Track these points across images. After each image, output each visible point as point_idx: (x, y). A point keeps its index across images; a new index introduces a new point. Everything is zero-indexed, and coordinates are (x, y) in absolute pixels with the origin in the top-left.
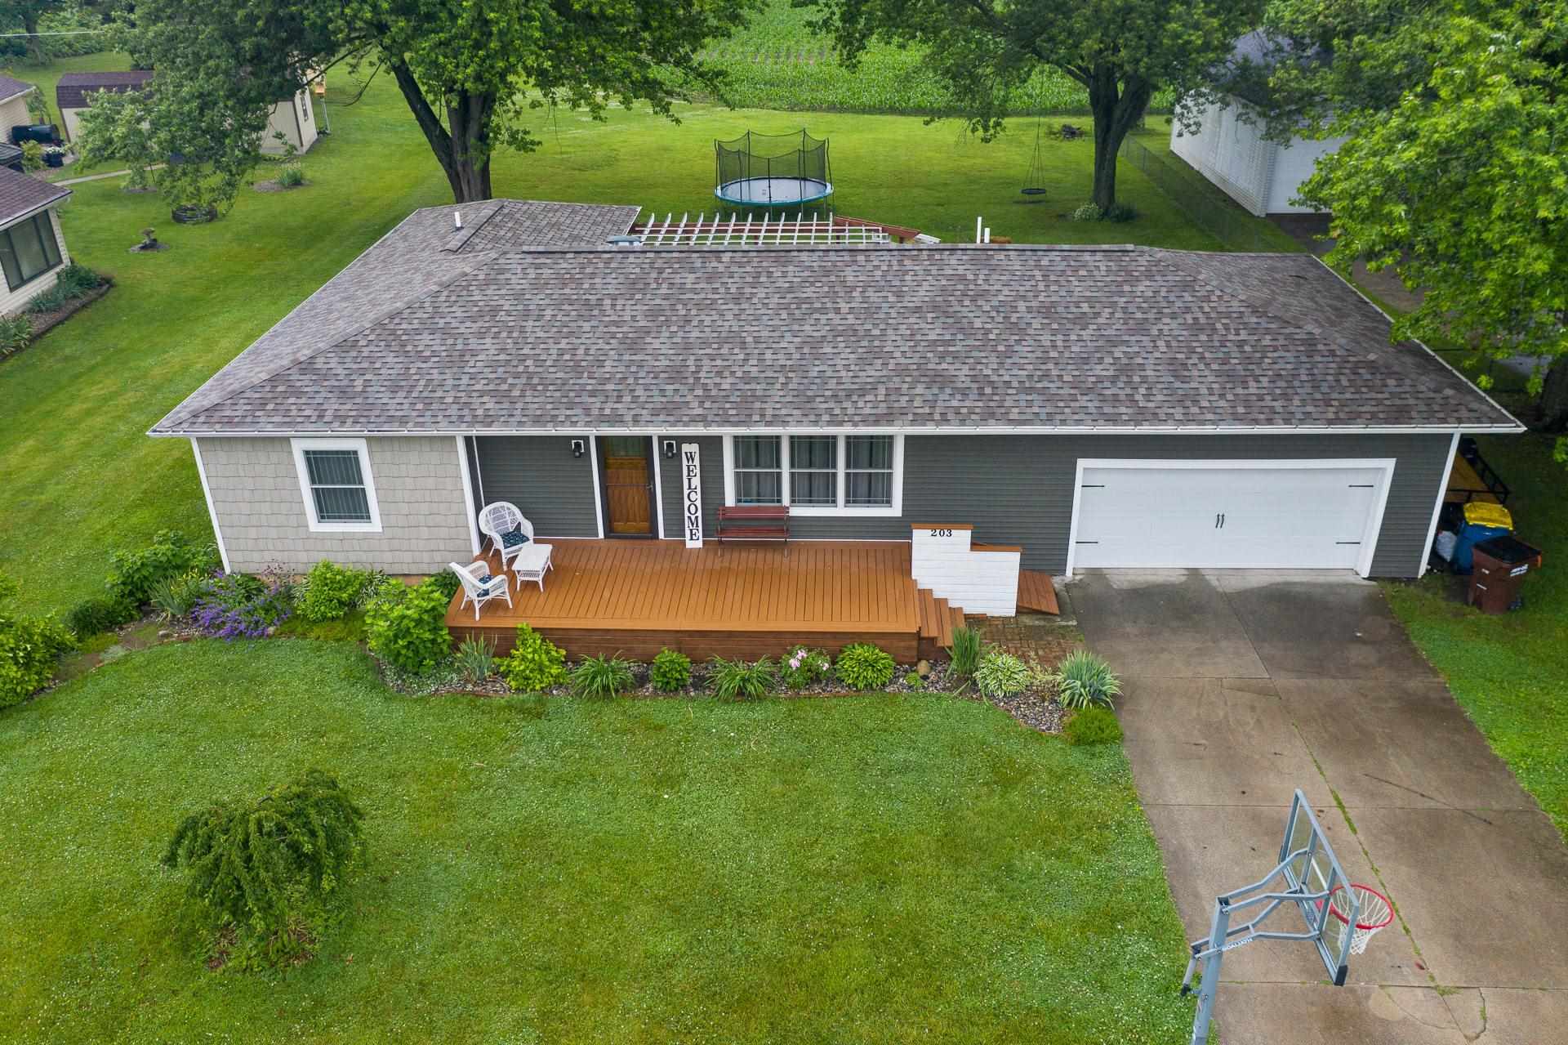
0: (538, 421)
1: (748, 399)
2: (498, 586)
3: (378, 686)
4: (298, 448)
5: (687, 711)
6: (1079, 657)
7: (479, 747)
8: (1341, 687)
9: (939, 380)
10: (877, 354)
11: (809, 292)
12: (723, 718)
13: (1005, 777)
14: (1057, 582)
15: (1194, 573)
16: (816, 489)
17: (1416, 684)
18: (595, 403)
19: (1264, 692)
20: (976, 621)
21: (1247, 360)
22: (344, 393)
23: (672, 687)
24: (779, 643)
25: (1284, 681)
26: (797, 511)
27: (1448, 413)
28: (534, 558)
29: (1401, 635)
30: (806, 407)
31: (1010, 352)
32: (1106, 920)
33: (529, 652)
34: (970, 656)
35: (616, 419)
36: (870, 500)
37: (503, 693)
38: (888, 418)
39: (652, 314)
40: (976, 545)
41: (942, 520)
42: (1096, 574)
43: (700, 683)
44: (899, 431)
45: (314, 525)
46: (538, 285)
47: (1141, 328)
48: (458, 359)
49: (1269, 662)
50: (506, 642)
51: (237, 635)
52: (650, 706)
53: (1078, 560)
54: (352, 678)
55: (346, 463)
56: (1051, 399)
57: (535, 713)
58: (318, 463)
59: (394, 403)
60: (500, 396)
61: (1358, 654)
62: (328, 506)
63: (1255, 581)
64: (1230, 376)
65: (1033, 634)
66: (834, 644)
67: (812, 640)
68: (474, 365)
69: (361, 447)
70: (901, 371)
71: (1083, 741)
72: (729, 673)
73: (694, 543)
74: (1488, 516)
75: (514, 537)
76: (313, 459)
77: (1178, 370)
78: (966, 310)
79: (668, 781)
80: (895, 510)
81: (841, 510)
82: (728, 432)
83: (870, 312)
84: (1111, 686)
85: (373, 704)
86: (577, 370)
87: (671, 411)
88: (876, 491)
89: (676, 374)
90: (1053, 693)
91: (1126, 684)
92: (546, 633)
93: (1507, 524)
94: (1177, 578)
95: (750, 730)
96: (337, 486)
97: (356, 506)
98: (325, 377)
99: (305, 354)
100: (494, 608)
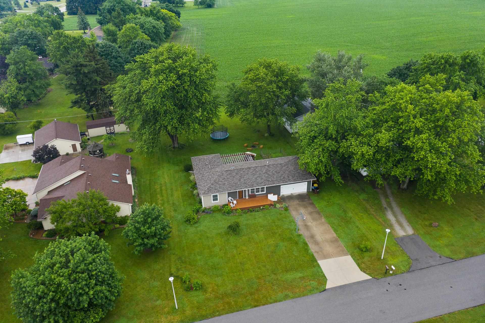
1: (252, 185)
5: (253, 213)
6: (284, 204)
8: (305, 203)
9: (268, 181)
10: (262, 179)
11: (254, 172)
12: (256, 213)
13: (281, 214)
14: (280, 197)
15: (292, 194)
16: (258, 192)
17: (310, 202)
19: (299, 204)
20: (274, 201)
21: (294, 175)
22: (215, 189)
23: (251, 211)
24: (259, 207)
25: (300, 203)
26: (256, 194)
27: (311, 178)
29: (309, 198)
31: (274, 177)
32: (290, 222)
33: (238, 210)
34: (275, 205)
36: (262, 192)
37: (238, 214)
38: (264, 185)
39: (240, 177)
40: (273, 195)
41: (270, 193)
42: (283, 195)
43: (253, 211)
44: (265, 187)
45: (213, 202)
46: (228, 175)
47: (284, 173)
48: (224, 184)
49: (299, 202)
50: (236, 210)
51: (210, 213)
52: (250, 213)
53: (281, 194)
55: (216, 196)
56: (278, 181)
58: (213, 196)
59: (220, 190)
60: (230, 188)
61: (306, 200)
62: (214, 200)
63: (297, 194)
64: (293, 177)
65: (279, 202)
66: (264, 206)
67: (262, 206)
68: (226, 184)
69: (218, 194)
70: (265, 180)
71: (286, 210)
72: (256, 209)
73: (247, 198)
74: (316, 185)
77: (288, 177)
78: (268, 172)
79: (255, 219)
80: (265, 192)
81: (260, 193)
82: (250, 189)
83: (260, 174)
84: (287, 206)
90: (283, 207)
91: (288, 205)
92: (240, 209)
93: (317, 186)
94: (290, 195)
95: (259, 214)
96: (215, 198)
97: (217, 200)
98: (212, 188)
99: (209, 186)
100: (234, 207)
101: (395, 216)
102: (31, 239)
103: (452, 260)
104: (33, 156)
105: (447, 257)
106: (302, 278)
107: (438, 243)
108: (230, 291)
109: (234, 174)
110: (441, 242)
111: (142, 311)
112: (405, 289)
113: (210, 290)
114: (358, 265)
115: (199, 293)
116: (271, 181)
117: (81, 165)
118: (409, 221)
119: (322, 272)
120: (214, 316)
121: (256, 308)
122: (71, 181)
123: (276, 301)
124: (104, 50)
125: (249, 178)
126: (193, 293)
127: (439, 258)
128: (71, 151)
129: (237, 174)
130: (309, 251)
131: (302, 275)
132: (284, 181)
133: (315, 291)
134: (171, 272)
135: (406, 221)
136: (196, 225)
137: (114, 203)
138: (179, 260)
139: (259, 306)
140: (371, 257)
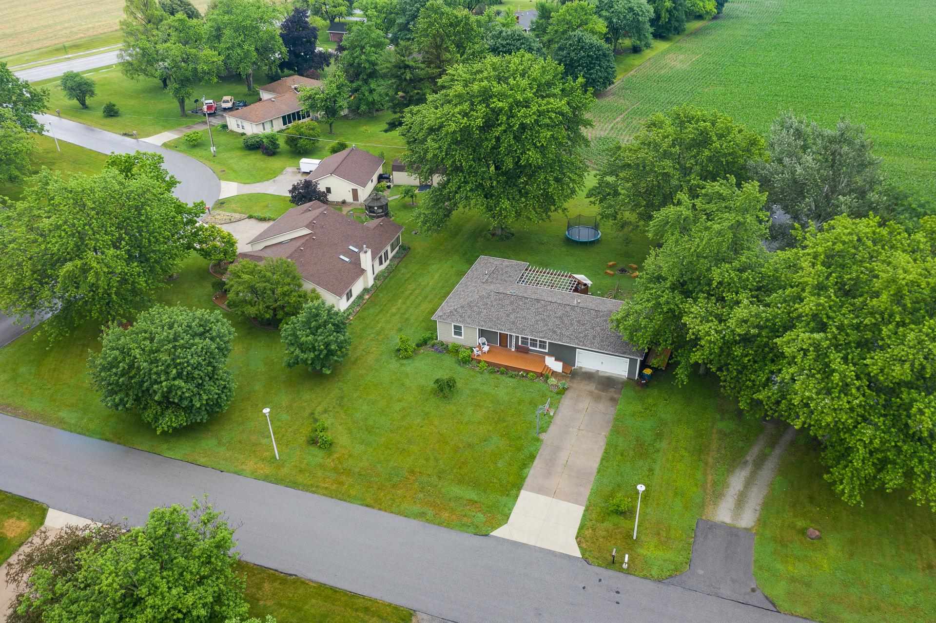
0: (490, 328)
1: (523, 330)
2: (479, 353)
3: (460, 365)
4: (453, 324)
5: (504, 377)
6: (564, 382)
7: (473, 377)
8: (603, 394)
9: (555, 332)
10: (547, 325)
11: (540, 310)
12: (508, 379)
13: (543, 396)
14: (573, 368)
15: (597, 371)
16: (535, 345)
18: (499, 326)
20: (553, 371)
21: (607, 338)
22: (461, 316)
23: (502, 373)
24: (520, 370)
26: (530, 348)
27: (637, 355)
28: (486, 348)
30: (532, 332)
33: (482, 364)
34: (551, 377)
35: (502, 330)
36: (542, 348)
37: (477, 369)
38: (548, 338)
39: (513, 309)
40: (556, 360)
41: (552, 355)
42: (581, 368)
43: (506, 373)
44: (547, 341)
45: (453, 336)
46: (496, 300)
47: (593, 328)
48: (479, 313)
49: (597, 388)
50: (479, 362)
51: (440, 352)
52: (498, 375)
53: (577, 364)
54: (456, 363)
55: (460, 328)
56: (571, 339)
57: (481, 373)
58: (455, 327)
59: (469, 320)
60: (485, 322)
61: (612, 390)
62: (456, 333)
65: (563, 376)
66: (527, 372)
67: (526, 371)
68: (482, 315)
69: (462, 326)
70: (549, 329)
71: (558, 393)
72: (511, 373)
73: (513, 350)
74: (648, 371)
75: (484, 344)
76: (455, 326)
78: (565, 318)
79: (497, 387)
80: (547, 351)
81: (537, 349)
82: (520, 336)
83: (549, 316)
84: (568, 386)
85: (459, 367)
86: (498, 319)
87: (510, 330)
88: (544, 347)
89: (513, 323)
90: (557, 386)
91: (570, 386)
92: (485, 361)
94: (594, 371)
95: (511, 382)
96: (458, 331)
97: (460, 334)
98: (458, 313)
99: (456, 307)
100: (478, 355)
101: (748, 484)
102: (211, 303)
103: (772, 608)
104: (290, 191)
105: (767, 598)
106: (472, 502)
107: (779, 566)
108: (357, 470)
109: (507, 302)
110: (790, 568)
111: (240, 442)
112: (618, 603)
113: (335, 456)
114: (581, 528)
115: (320, 454)
116: (558, 333)
117: (314, 219)
118: (766, 505)
119: (511, 510)
120: (307, 491)
121: (367, 509)
122: (292, 239)
123: (399, 513)
124: (507, 44)
125: (524, 317)
126: (314, 450)
127: (750, 590)
128: (349, 199)
129: (512, 303)
130: (526, 471)
131: (476, 499)
132: (581, 341)
133: (471, 529)
134: (315, 410)
135: (760, 501)
136: (405, 362)
137: (317, 289)
138: (337, 400)
139: (373, 507)
140: (616, 526)
